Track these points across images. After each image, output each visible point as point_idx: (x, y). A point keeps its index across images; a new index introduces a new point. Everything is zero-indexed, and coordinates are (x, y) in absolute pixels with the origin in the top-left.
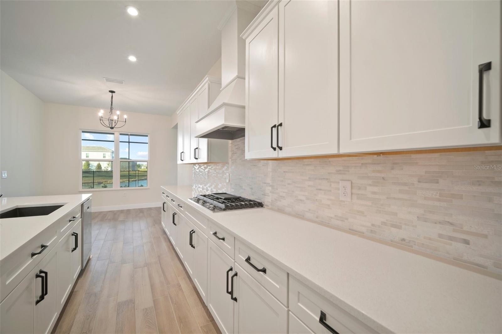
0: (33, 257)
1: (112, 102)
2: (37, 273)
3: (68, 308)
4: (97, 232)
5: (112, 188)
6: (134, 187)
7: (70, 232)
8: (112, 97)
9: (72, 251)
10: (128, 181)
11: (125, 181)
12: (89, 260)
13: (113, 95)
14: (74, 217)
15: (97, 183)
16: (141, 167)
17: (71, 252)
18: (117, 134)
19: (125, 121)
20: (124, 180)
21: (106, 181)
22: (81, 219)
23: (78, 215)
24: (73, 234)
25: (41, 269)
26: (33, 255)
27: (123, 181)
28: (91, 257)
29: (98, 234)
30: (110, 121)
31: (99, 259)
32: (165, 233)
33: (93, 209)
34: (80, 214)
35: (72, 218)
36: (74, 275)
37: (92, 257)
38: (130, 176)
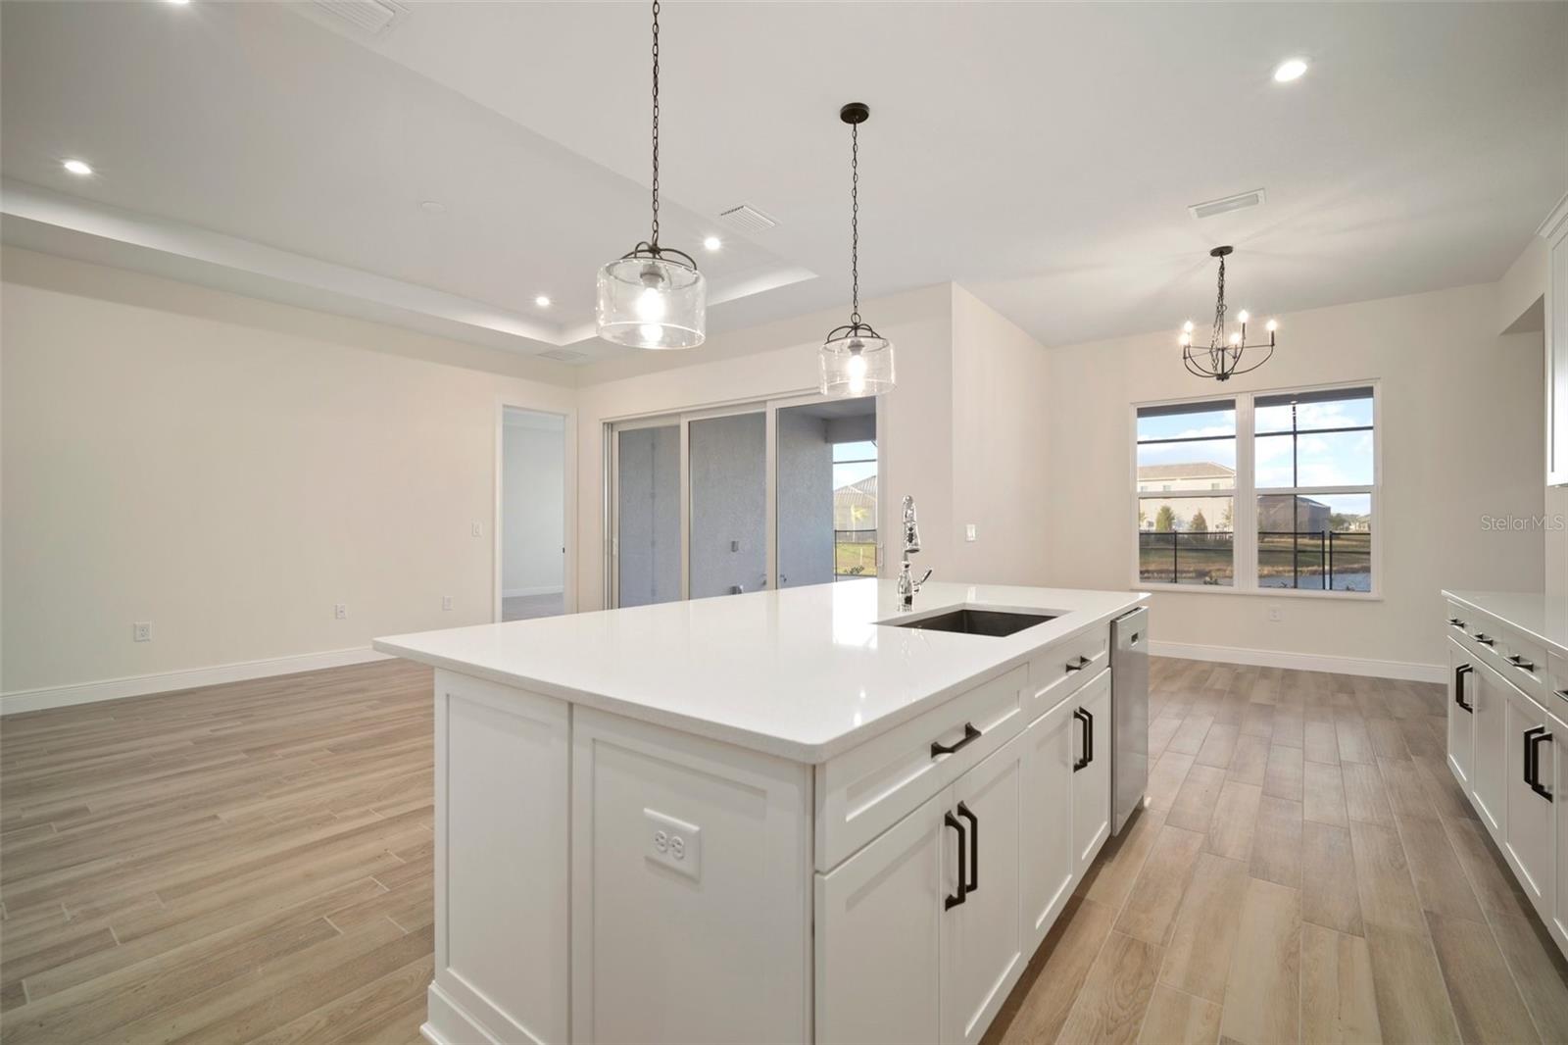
0: (936, 757)
1: (1221, 288)
2: (950, 812)
3: (1060, 948)
4: (1176, 723)
5: (1232, 585)
6: (1316, 589)
7: (1068, 704)
8: (1222, 268)
9: (1077, 768)
10: (1293, 574)
11: (1285, 571)
12: (1138, 812)
13: (1225, 263)
14: (1083, 660)
15: (1193, 575)
16: (1346, 525)
17: (1072, 769)
18: (1244, 402)
19: (1270, 343)
20: (1281, 569)
21: (1219, 570)
22: (1109, 669)
23: (1100, 656)
24: (1078, 711)
25: (962, 802)
26: (937, 750)
27: (1277, 572)
28: (1147, 802)
29: (1176, 732)
30: (1215, 354)
31: (1171, 818)
32: (1466, 808)
33: (1155, 646)
34: (1104, 653)
35: (1074, 659)
36: (1084, 849)
37: (1150, 805)
38: (1300, 551)
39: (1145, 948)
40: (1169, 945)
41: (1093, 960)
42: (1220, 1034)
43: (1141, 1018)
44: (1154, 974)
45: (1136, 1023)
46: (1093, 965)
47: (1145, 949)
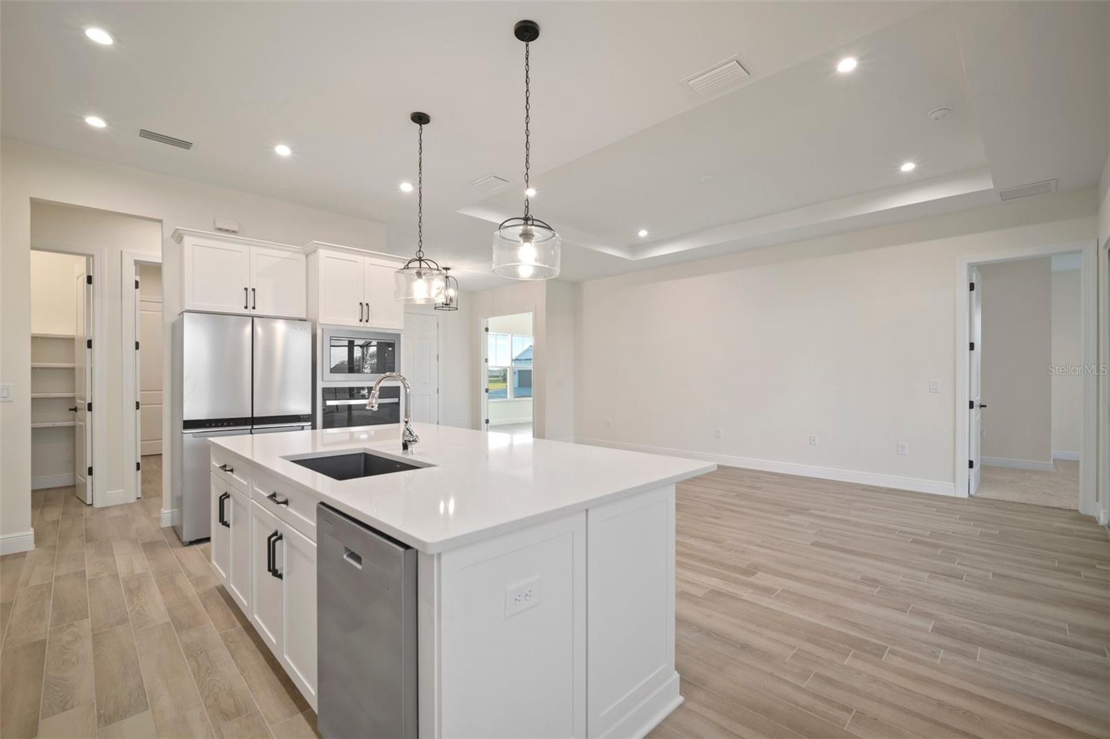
39: (229, 718)
40: (213, 731)
41: (249, 686)
42: (150, 710)
43: (198, 685)
44: (208, 707)
45: (199, 680)
46: (246, 685)
47: (226, 716)
